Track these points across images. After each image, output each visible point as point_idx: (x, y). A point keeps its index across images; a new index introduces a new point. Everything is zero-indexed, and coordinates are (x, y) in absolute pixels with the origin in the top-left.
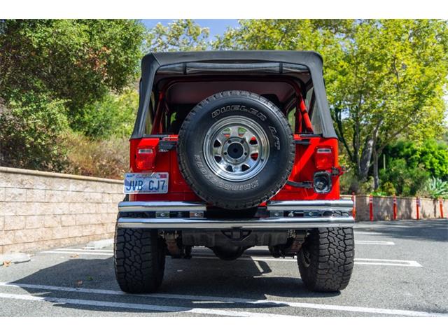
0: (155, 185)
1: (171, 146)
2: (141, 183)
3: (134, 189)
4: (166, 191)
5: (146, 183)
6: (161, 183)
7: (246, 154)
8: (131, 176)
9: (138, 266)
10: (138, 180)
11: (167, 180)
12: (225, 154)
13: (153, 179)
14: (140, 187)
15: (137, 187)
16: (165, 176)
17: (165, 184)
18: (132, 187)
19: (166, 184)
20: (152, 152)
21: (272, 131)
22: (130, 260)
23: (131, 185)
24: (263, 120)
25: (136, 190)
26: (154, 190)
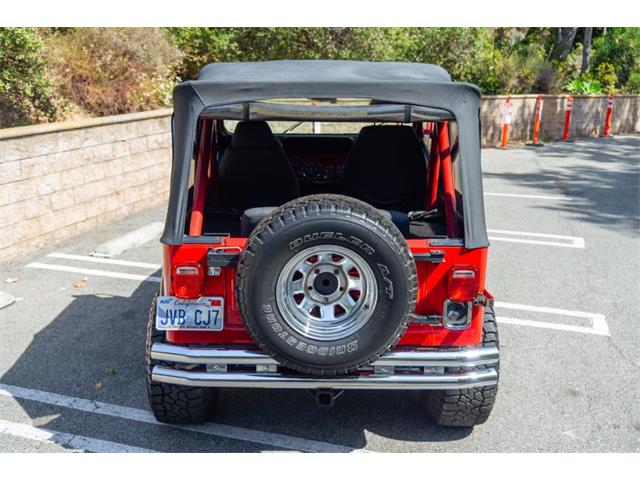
0: (204, 317)
1: (227, 262)
2: (182, 313)
3: (173, 323)
4: (220, 327)
5: (190, 314)
6: (213, 315)
7: (341, 289)
8: (167, 302)
9: (184, 405)
10: (178, 308)
11: (221, 309)
12: (310, 288)
13: (201, 308)
14: (182, 321)
15: (177, 320)
16: (218, 303)
17: (219, 317)
18: (169, 320)
19: (221, 316)
20: (197, 273)
21: (383, 271)
22: (171, 398)
23: (167, 317)
24: (370, 253)
25: (176, 324)
26: (202, 325)
